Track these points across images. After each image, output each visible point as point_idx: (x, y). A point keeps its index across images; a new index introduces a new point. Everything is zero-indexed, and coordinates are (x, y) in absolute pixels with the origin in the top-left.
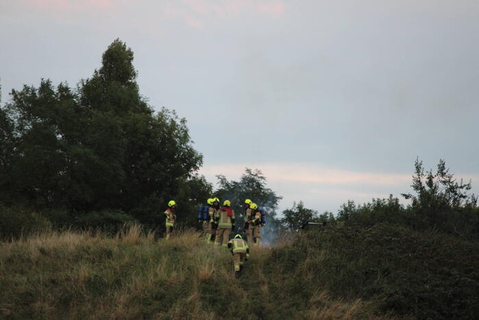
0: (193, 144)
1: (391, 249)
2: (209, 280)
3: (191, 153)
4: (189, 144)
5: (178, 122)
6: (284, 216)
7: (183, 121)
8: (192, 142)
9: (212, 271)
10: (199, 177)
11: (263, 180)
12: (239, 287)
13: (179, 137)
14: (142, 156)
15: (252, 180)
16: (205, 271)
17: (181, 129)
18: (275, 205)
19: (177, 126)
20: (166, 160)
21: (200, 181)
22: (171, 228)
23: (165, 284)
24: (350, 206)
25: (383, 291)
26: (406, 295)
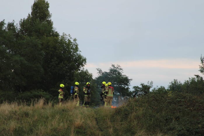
0: (80, 53)
1: (181, 106)
2: (81, 127)
3: (80, 57)
4: (78, 53)
5: (72, 41)
6: (133, 90)
7: (75, 40)
8: (80, 51)
9: (82, 122)
10: (85, 70)
11: (121, 70)
12: (97, 130)
13: (73, 49)
14: (52, 60)
15: (115, 71)
16: (78, 122)
17: (74, 44)
18: (128, 84)
19: (72, 43)
20: (66, 62)
21: (85, 72)
22: (62, 99)
23: (56, 130)
24: (175, 82)
25: (175, 129)
26: (188, 131)
